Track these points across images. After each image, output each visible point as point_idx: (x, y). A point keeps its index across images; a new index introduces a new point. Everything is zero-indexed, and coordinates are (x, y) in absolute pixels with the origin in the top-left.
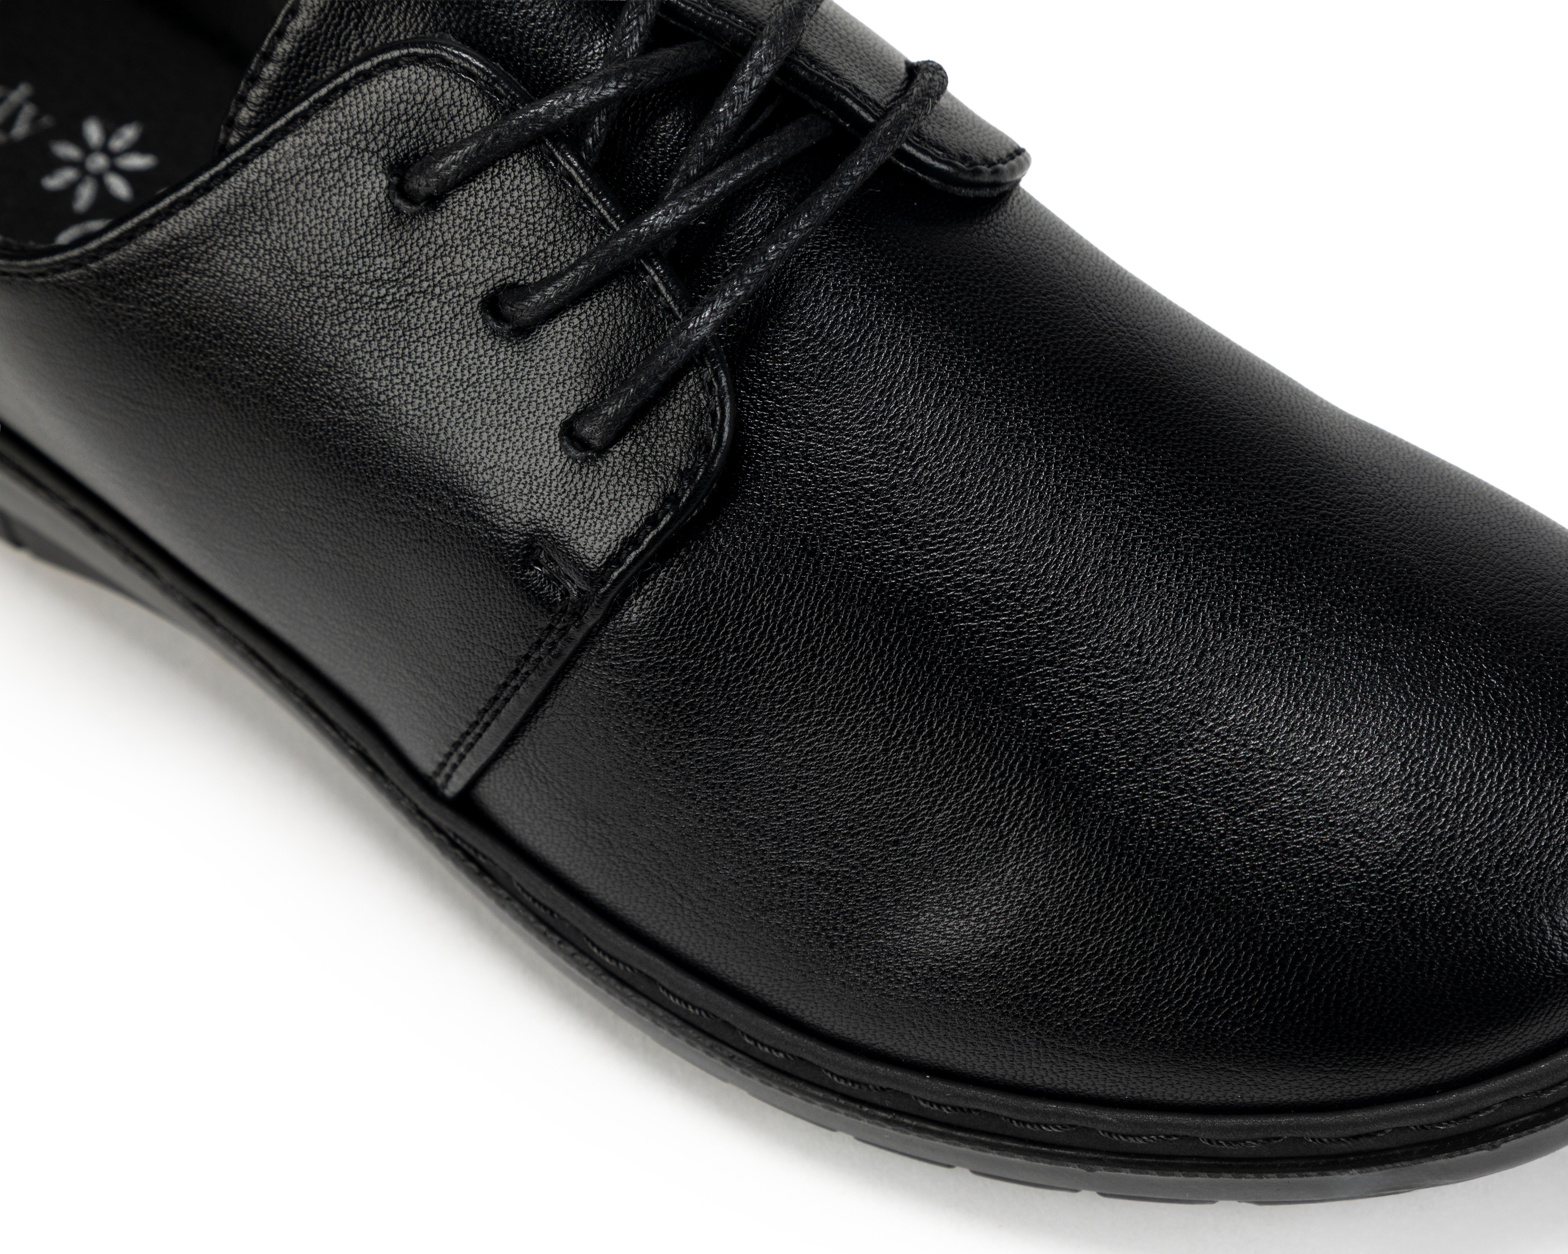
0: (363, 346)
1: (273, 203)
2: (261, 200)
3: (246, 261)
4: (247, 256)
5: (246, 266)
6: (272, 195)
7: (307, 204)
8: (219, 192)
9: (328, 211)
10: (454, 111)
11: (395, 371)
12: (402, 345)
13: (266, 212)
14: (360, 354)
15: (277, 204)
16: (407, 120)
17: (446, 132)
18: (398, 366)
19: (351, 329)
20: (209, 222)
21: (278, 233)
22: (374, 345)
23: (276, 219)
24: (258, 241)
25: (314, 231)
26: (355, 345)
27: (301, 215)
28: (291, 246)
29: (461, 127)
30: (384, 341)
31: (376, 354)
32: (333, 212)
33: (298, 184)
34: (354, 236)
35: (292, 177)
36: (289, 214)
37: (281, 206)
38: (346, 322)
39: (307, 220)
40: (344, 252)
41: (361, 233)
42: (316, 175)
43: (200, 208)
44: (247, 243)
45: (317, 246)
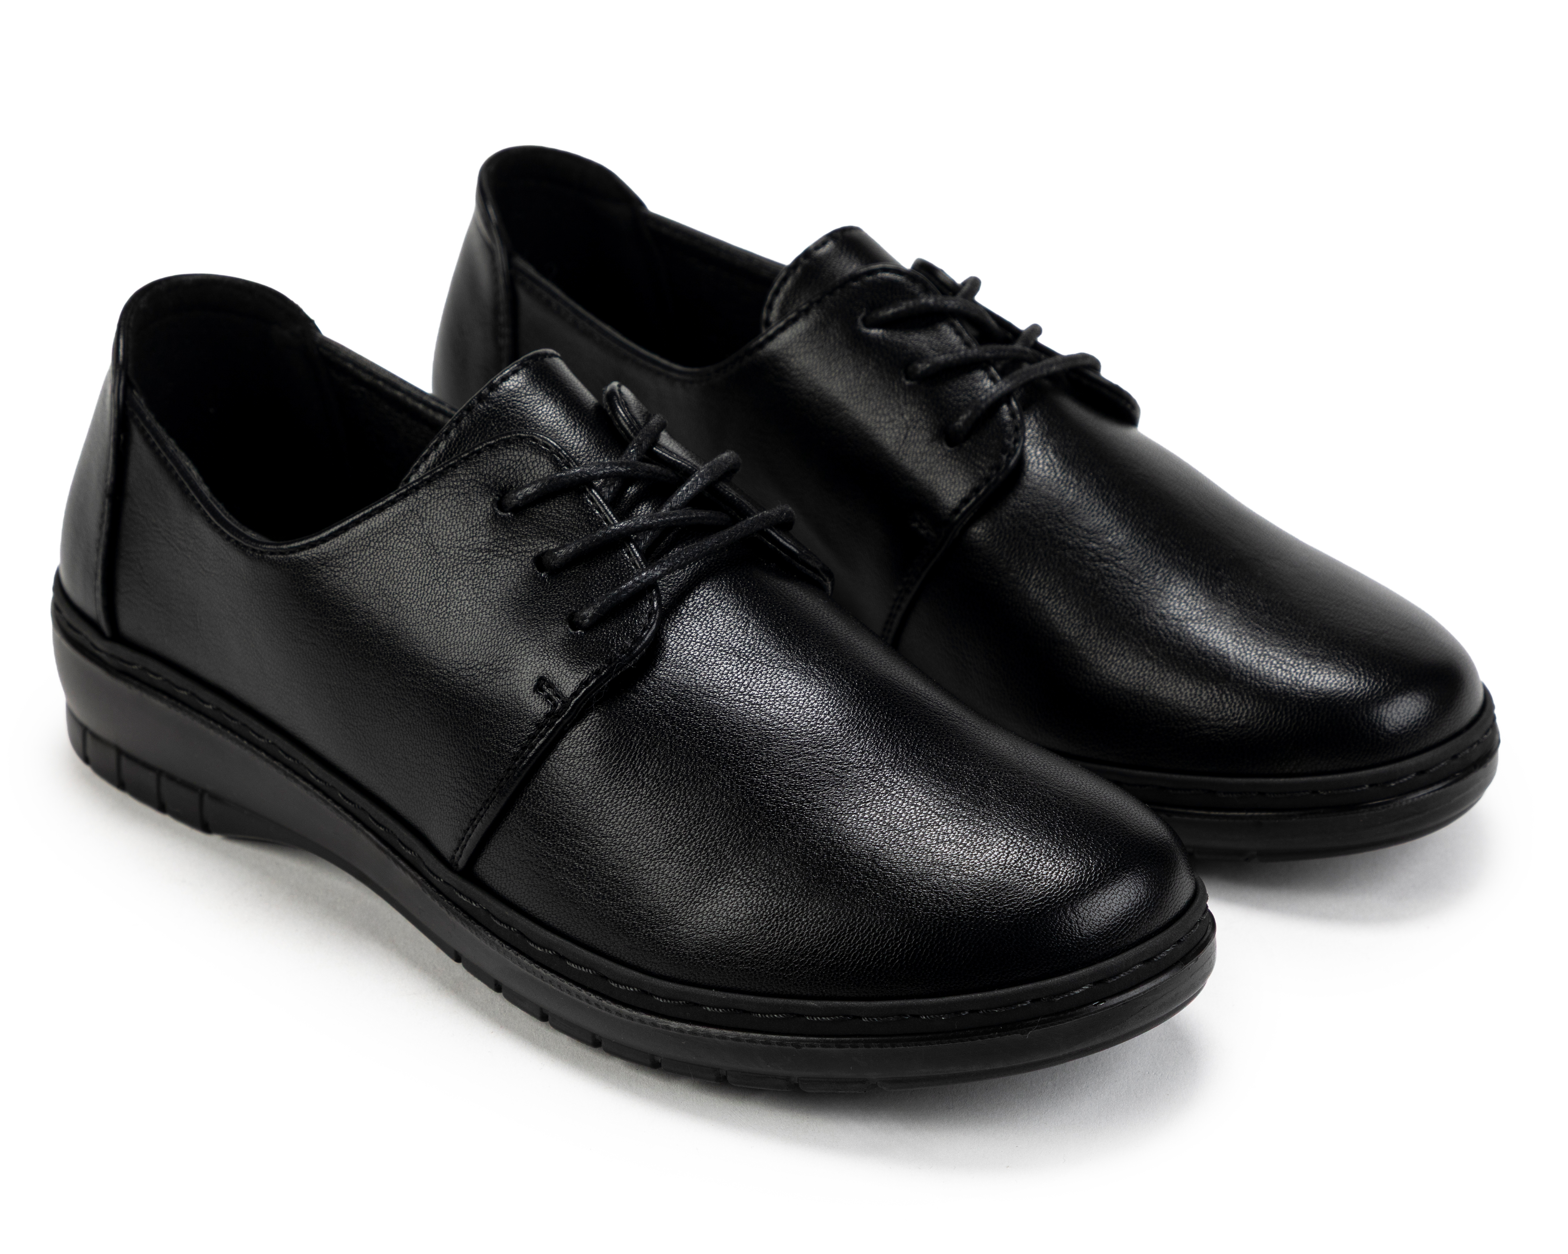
0: (464, 583)
1: (429, 510)
2: (422, 508)
3: (407, 540)
4: (408, 538)
5: (407, 543)
6: (429, 505)
7: (447, 510)
8: (400, 504)
9: (458, 513)
10: (536, 464)
11: (480, 595)
12: (486, 581)
13: (424, 514)
14: (461, 587)
15: (431, 510)
16: (509, 469)
17: (529, 475)
18: (481, 593)
19: (459, 575)
20: (391, 520)
21: (428, 524)
22: (471, 582)
23: (428, 517)
24: (416, 529)
25: (448, 524)
26: (459, 583)
27: (443, 515)
28: (434, 531)
29: (537, 473)
30: (476, 580)
31: (470, 586)
32: (461, 513)
33: (444, 500)
34: (470, 526)
35: (442, 496)
36: (436, 515)
37: (433, 511)
38: (457, 571)
39: (446, 518)
40: (463, 534)
41: (474, 524)
42: (455, 495)
43: (388, 512)
44: (410, 530)
45: (448, 531)
